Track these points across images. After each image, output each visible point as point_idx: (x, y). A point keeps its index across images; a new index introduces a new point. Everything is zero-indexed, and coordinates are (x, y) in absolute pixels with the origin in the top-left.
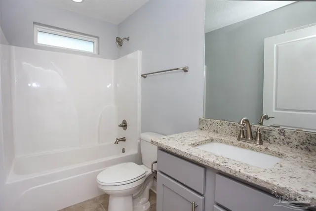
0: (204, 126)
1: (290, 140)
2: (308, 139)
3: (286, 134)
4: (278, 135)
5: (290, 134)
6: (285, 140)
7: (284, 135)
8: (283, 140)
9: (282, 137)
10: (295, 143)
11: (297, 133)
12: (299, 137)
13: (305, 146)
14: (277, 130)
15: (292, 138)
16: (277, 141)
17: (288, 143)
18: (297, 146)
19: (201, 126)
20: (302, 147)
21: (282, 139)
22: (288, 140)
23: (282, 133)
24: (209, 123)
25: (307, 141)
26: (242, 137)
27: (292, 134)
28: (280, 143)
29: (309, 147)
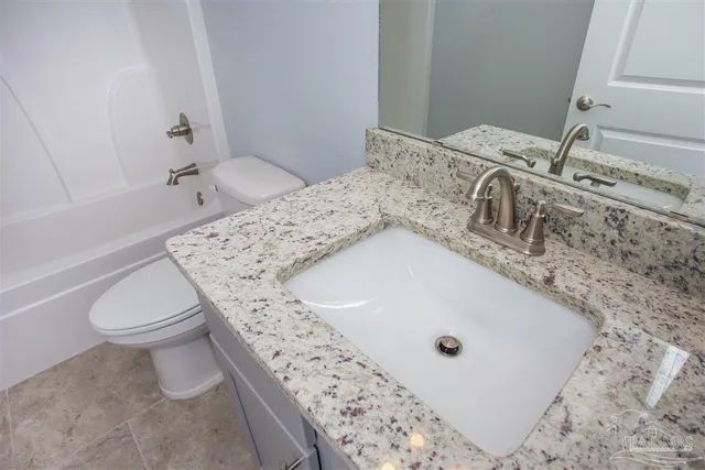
0: (380, 157)
1: (633, 249)
2: (698, 255)
3: (629, 226)
4: (602, 225)
5: (643, 228)
6: (618, 244)
7: (621, 228)
8: (613, 242)
9: (614, 233)
10: (649, 259)
11: (669, 230)
12: (670, 242)
13: (677, 274)
14: (603, 208)
15: (645, 243)
16: (592, 242)
17: (625, 255)
18: (650, 268)
19: (372, 158)
20: (668, 275)
21: (608, 240)
22: (627, 247)
23: (615, 219)
24: (395, 150)
25: (691, 263)
26: (482, 220)
27: (649, 230)
28: (600, 249)
29: (688, 279)
